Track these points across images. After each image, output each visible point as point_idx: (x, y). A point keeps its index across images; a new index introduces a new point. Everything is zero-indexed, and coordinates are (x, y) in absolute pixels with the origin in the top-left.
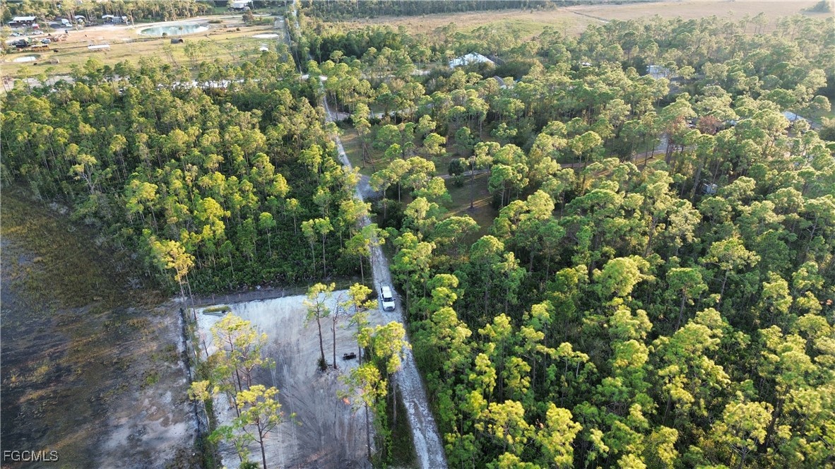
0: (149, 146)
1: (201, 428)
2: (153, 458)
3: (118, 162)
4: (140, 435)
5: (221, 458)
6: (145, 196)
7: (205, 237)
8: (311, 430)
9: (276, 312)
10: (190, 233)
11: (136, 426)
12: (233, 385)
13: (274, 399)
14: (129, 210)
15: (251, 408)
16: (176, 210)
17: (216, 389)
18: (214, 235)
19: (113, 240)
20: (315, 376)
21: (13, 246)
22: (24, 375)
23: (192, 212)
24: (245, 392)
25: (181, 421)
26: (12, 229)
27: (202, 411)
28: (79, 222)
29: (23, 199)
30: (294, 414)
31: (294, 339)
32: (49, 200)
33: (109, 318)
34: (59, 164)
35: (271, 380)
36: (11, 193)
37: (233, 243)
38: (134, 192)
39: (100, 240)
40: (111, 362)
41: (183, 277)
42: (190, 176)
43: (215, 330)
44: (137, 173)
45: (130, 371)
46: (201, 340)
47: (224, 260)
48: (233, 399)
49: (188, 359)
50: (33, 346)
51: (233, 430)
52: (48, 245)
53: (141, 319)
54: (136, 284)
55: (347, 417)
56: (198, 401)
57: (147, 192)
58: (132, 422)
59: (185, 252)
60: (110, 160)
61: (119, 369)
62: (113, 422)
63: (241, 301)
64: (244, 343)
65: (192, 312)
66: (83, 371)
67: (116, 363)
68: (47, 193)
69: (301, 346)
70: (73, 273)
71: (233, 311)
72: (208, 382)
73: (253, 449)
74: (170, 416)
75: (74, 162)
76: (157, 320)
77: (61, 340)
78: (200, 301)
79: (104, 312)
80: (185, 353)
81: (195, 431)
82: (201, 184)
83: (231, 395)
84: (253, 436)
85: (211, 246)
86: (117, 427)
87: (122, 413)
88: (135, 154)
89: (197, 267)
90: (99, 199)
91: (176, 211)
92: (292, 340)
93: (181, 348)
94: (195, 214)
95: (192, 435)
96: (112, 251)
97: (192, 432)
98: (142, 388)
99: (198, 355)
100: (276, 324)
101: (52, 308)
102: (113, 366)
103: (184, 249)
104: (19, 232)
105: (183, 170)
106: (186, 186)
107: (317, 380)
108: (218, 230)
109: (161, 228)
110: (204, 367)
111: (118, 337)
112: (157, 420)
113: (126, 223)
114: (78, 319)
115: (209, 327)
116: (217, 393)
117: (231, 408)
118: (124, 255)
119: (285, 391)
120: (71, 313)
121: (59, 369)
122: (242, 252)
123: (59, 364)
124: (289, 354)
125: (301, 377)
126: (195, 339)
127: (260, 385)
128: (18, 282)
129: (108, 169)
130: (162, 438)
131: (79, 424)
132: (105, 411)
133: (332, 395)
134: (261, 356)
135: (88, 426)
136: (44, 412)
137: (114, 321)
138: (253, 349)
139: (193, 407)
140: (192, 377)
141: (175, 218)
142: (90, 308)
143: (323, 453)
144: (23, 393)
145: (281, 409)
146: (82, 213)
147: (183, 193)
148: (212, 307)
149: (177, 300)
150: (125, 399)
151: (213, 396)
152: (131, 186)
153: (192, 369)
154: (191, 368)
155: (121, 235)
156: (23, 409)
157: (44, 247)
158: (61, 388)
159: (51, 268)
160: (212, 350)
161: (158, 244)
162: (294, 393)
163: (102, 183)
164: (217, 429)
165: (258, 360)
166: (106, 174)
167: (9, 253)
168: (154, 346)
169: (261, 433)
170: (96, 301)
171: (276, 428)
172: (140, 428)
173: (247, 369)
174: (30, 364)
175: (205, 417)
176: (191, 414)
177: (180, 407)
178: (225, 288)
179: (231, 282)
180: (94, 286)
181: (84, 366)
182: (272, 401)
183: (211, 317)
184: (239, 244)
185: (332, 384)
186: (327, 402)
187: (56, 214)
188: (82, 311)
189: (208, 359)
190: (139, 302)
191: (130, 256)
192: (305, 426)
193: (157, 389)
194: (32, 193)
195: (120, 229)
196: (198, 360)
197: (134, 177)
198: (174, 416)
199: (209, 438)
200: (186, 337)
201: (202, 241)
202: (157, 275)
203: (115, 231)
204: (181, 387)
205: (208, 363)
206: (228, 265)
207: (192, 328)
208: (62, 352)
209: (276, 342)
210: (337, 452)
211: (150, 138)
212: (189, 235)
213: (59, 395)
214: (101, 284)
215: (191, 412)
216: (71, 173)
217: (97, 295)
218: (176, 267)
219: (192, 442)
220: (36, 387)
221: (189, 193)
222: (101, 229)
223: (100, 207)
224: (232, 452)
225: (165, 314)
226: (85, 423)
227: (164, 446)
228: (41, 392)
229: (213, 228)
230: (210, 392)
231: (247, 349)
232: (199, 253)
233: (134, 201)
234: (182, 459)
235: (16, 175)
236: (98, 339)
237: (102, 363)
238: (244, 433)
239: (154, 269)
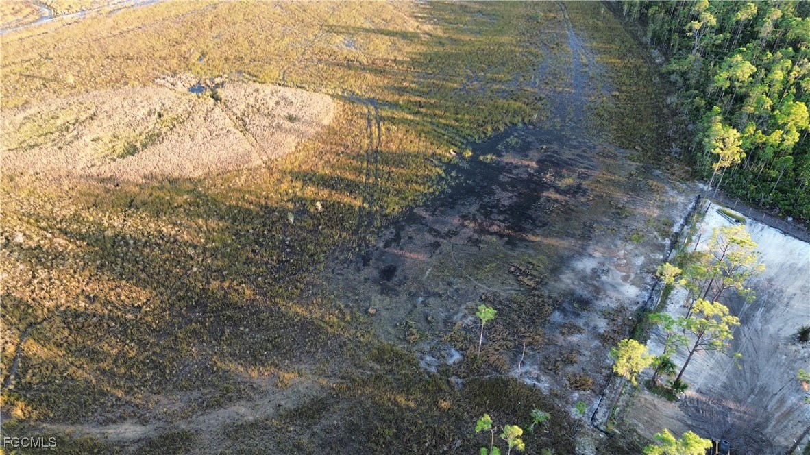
0: (776, 25)
1: (649, 303)
2: (600, 297)
3: (734, 32)
4: (602, 273)
5: (649, 338)
6: (738, 75)
7: (770, 141)
8: (746, 381)
9: (791, 253)
10: (757, 129)
11: (603, 264)
12: (701, 289)
13: (730, 327)
14: (714, 82)
15: (703, 320)
16: (760, 101)
17: (683, 282)
18: (781, 144)
19: (682, 104)
20: (787, 338)
21: (605, 74)
22: (555, 177)
23: (773, 109)
24: (707, 303)
25: (638, 286)
26: (613, 60)
27: (659, 291)
28: (664, 76)
29: (635, 38)
30: (740, 355)
31: (790, 290)
32: (654, 46)
33: (637, 169)
34: (682, 16)
35: (739, 309)
36: (630, 28)
37: (795, 161)
38: (731, 67)
39: (672, 100)
40: (616, 205)
41: (721, 168)
42: (798, 72)
43: (718, 232)
44: (745, 49)
45: (625, 221)
46: (699, 233)
47: (773, 173)
48: (691, 301)
49: (676, 242)
50: (573, 160)
51: (675, 324)
52: (630, 85)
53: (660, 185)
54: (676, 153)
55: (792, 400)
56: (661, 280)
57: (742, 71)
58: (602, 260)
59: (740, 146)
60: (728, 27)
61: (618, 214)
62: (590, 250)
63: (762, 222)
64: (737, 261)
65: (707, 204)
66: (594, 199)
67: (620, 208)
68: (657, 40)
69: (792, 302)
70: (634, 118)
71: (747, 226)
72: (680, 271)
73: (680, 353)
74: (632, 276)
75: (695, 18)
76: (672, 193)
77: (593, 166)
78: (721, 198)
79: (636, 162)
80: (677, 235)
81: (643, 302)
82: (803, 84)
83: (692, 296)
84: (688, 342)
85: (769, 153)
86: (590, 256)
87: (601, 249)
88: (756, 29)
89: (741, 166)
90: (695, 61)
91: (758, 103)
92: (788, 290)
93: (676, 229)
94: (775, 113)
95: (638, 303)
96: (675, 113)
97: (640, 300)
98: (625, 240)
99: (687, 244)
100: (783, 265)
101: (602, 138)
102: (616, 208)
103: (741, 142)
104: (616, 65)
105: (794, 64)
106: (785, 82)
107: (787, 345)
108: (788, 140)
109: (732, 113)
110: (685, 257)
111: (634, 189)
112: (621, 271)
113: (704, 93)
114: (614, 157)
115: (714, 226)
116: (682, 286)
117: (684, 306)
118: (682, 122)
119: (746, 329)
120: (612, 149)
121: (579, 187)
122: (797, 175)
123: (581, 184)
124: (774, 300)
125: (772, 329)
126: (694, 229)
127: (725, 307)
128: (592, 105)
129: (721, 35)
130: (615, 288)
131: (568, 235)
132: (590, 238)
133: (793, 369)
134: (745, 283)
135: (572, 241)
136: (552, 211)
137: (639, 174)
138: (741, 272)
139: (653, 282)
140: (670, 258)
141: (752, 108)
142: (628, 153)
143: (743, 409)
144: (547, 189)
145: (730, 342)
146: (673, 68)
147: (778, 87)
148: (729, 211)
149: (701, 186)
150: (609, 240)
151: (677, 286)
152: (732, 59)
153: (674, 252)
154: (673, 250)
155: (692, 103)
156: (541, 200)
157: (626, 85)
158: (572, 201)
159: (620, 105)
160: (702, 247)
161: (720, 126)
162: (754, 338)
163: (707, 47)
164: (661, 313)
165: (739, 284)
166: (717, 39)
167: (599, 78)
168: (656, 213)
169: (696, 346)
170: (637, 150)
171: (713, 354)
172: (605, 268)
173: (723, 285)
174: (564, 172)
175: (658, 297)
176: (648, 287)
177: (644, 275)
178: (754, 200)
179: (765, 197)
180: (642, 136)
181: (596, 196)
182: (727, 328)
183: (722, 218)
184: (800, 165)
185: (801, 359)
186: (782, 370)
187: (652, 60)
188: (622, 152)
189: (693, 253)
190: (668, 170)
191: (687, 126)
192: (743, 373)
193: (636, 248)
194: (645, 35)
195: (695, 97)
196: (683, 248)
197: (741, 52)
198: (635, 278)
199: (651, 315)
200: (687, 222)
201: (764, 143)
202: (699, 154)
203: (690, 97)
204: (655, 260)
205: (691, 256)
206: (774, 180)
207: (697, 218)
208: (588, 176)
209: (770, 280)
210: (757, 420)
211: (782, 17)
212: (755, 131)
213: (568, 206)
214: (648, 137)
215: (650, 285)
216: (687, 28)
217: (640, 145)
218: (721, 156)
219: (635, 308)
220: (558, 190)
221: (784, 89)
222: (679, 90)
223: (691, 70)
224: (661, 340)
225: (683, 192)
226: (572, 237)
227: (613, 294)
228: (558, 196)
229: (784, 136)
230: (676, 280)
231: (736, 268)
232: (753, 154)
233: (725, 75)
234: (620, 314)
235: (643, 13)
236: (619, 181)
237: (610, 202)
238: (682, 334)
239: (700, 147)
